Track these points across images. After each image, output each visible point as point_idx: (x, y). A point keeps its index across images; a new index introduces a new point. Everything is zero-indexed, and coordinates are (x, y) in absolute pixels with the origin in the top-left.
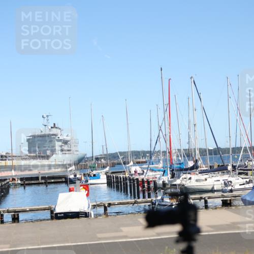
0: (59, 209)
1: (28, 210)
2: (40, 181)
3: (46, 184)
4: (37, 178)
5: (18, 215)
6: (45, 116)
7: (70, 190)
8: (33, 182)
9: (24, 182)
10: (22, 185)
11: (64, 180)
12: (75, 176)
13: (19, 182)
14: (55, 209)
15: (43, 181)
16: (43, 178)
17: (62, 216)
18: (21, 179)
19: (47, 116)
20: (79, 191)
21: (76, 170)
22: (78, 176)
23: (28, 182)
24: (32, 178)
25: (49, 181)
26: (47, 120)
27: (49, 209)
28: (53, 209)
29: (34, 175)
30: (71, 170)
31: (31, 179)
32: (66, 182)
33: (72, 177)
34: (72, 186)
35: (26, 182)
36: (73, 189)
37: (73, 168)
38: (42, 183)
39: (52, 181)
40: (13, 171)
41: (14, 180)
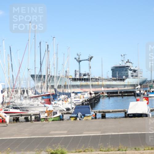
0: (130, 112)
1: (111, 111)
2: (119, 94)
3: (122, 96)
4: (117, 93)
5: (105, 114)
6: (122, 55)
7: (137, 100)
8: (114, 95)
9: (109, 95)
10: (108, 96)
11: (133, 94)
12: (140, 92)
13: (106, 94)
14: (127, 111)
15: (120, 94)
16: (121, 92)
17: (132, 116)
18: (108, 93)
19: (124, 55)
20: (143, 101)
21: (141, 88)
22: (142, 92)
23: (111, 94)
24: (114, 92)
25: (124, 94)
26: (124, 57)
27: (124, 112)
28: (126, 111)
29: (115, 90)
30: (138, 88)
32: (134, 95)
33: (138, 92)
34: (138, 98)
35: (110, 95)
36: (139, 99)
37: (139, 87)
38: (120, 96)
39: (126, 94)
40: (103, 88)
41: (103, 93)
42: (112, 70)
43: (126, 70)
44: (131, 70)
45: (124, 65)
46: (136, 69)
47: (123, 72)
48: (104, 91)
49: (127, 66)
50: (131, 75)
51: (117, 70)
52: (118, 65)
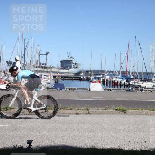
4: (67, 77)
8: (66, 78)
10: (62, 79)
11: (78, 79)
12: (83, 77)
13: (61, 78)
15: (70, 78)
16: (70, 77)
18: (62, 77)
21: (84, 75)
22: (84, 78)
31: (65, 77)
33: (82, 78)
38: (70, 79)
39: (74, 79)
40: (59, 73)
41: (59, 77)
42: (61, 62)
43: (70, 63)
44: (73, 63)
45: (69, 59)
46: (77, 63)
47: (68, 64)
48: (60, 75)
49: (71, 61)
50: (73, 66)
51: (64, 63)
52: (65, 59)
